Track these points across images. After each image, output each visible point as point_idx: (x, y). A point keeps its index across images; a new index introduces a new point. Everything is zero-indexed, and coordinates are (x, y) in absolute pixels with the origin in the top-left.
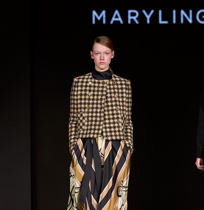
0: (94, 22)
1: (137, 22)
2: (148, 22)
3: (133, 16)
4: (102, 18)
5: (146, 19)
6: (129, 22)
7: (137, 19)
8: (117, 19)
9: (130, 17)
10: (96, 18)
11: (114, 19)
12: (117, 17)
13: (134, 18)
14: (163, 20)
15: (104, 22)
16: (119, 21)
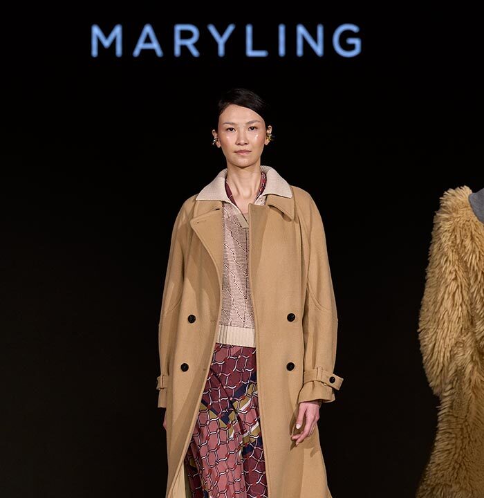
0: (95, 53)
1: (195, 53)
2: (221, 51)
3: (186, 38)
4: (114, 43)
5: (216, 44)
6: (177, 52)
7: (196, 45)
8: (148, 46)
9: (178, 42)
10: (100, 44)
11: (141, 45)
12: (148, 40)
13: (189, 43)
14: (255, 48)
15: (119, 51)
16: (153, 51)
